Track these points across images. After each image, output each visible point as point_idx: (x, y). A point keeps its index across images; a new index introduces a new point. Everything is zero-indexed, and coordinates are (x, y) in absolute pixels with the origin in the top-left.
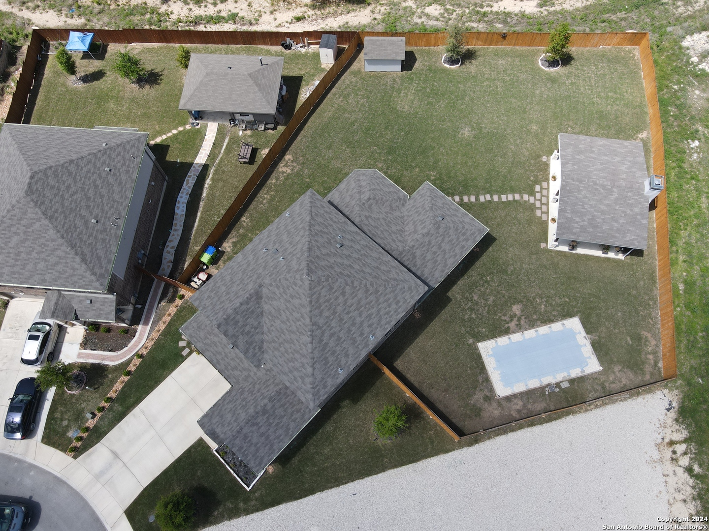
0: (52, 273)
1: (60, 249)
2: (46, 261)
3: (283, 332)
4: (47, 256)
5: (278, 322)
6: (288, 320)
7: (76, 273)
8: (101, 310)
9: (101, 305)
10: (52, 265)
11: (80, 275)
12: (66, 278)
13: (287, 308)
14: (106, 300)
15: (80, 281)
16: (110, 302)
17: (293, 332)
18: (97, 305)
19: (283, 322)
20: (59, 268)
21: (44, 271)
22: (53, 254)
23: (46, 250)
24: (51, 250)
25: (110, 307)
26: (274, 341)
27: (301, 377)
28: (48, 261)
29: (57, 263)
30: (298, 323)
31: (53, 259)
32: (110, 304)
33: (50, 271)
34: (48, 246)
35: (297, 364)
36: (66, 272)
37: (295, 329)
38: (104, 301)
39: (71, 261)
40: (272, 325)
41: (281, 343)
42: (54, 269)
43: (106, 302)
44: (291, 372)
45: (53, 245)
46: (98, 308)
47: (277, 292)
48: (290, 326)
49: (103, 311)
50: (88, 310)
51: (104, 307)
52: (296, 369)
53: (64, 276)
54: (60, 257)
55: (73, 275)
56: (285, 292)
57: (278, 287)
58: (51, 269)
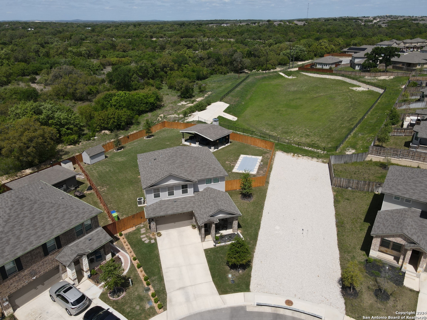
0: (65, 222)
1: (60, 208)
2: (56, 218)
3: (191, 166)
4: (54, 216)
5: (185, 165)
6: (188, 162)
7: (79, 213)
8: (99, 239)
9: (98, 236)
10: (61, 218)
11: (82, 213)
12: (75, 219)
13: (183, 159)
14: (98, 232)
15: (85, 215)
16: (101, 232)
17: (194, 163)
18: (95, 238)
19: (187, 164)
20: (67, 216)
21: (59, 223)
22: (58, 213)
23: (52, 213)
24: (55, 212)
25: (103, 234)
26: (191, 171)
27: (213, 171)
28: (58, 218)
29: (64, 216)
30: (192, 159)
31: (60, 215)
32: (102, 232)
33: (63, 222)
34: (51, 211)
35: (207, 169)
36: (73, 216)
37: (193, 162)
38: (98, 234)
39: (72, 210)
40: (185, 168)
41: (194, 169)
42: (64, 219)
43: (99, 233)
44: (208, 173)
45: (54, 209)
46: (97, 239)
47: (174, 158)
48: (191, 162)
49: (101, 238)
50: (92, 243)
51: (100, 236)
52: (209, 170)
53: (73, 218)
54: (63, 212)
55: (78, 215)
56: (177, 156)
57: (173, 157)
58: (63, 220)
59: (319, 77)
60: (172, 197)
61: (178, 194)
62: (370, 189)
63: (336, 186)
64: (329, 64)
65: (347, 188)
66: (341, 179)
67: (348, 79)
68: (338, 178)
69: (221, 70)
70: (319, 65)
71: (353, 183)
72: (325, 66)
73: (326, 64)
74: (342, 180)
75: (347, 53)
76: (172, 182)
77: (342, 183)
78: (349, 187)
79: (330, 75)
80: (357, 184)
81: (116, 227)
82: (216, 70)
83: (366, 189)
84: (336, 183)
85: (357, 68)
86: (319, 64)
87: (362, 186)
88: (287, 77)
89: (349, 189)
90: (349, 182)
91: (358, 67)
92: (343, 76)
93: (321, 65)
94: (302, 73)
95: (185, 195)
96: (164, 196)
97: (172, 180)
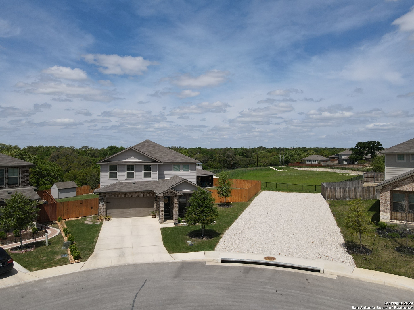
11: (10, 160)
16: (29, 191)
25: (31, 193)
26: (158, 156)
35: (177, 156)
38: (23, 191)
41: (161, 155)
43: (25, 191)
59: (309, 170)
60: (131, 180)
61: (139, 176)
62: (371, 196)
63: (330, 199)
64: (317, 160)
65: (344, 199)
66: (335, 189)
67: (338, 170)
68: (331, 188)
69: (214, 165)
70: (308, 162)
71: (349, 192)
72: (313, 162)
73: (315, 161)
74: (337, 189)
75: (334, 159)
76: (132, 160)
77: (337, 194)
78: (346, 197)
79: (320, 168)
80: (355, 192)
81: (56, 211)
82: (210, 165)
83: (366, 197)
84: (330, 195)
85: (344, 162)
86: (308, 160)
87: (361, 194)
88: (278, 171)
89: (347, 199)
90: (345, 191)
91: (346, 162)
92: (332, 168)
93: (310, 162)
94: (292, 168)
95: (147, 180)
96: (122, 176)
97: (132, 158)
